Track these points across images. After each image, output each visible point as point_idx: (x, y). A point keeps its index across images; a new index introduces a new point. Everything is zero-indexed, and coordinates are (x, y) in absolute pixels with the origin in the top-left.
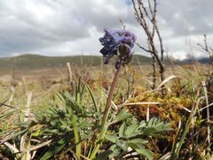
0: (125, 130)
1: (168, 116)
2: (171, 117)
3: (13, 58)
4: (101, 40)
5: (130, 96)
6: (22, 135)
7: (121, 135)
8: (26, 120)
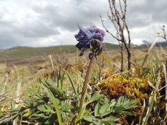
0: (99, 109)
1: (133, 94)
2: (135, 95)
3: (6, 50)
4: (76, 37)
5: (101, 78)
6: (14, 119)
7: (96, 115)
8: (16, 106)
